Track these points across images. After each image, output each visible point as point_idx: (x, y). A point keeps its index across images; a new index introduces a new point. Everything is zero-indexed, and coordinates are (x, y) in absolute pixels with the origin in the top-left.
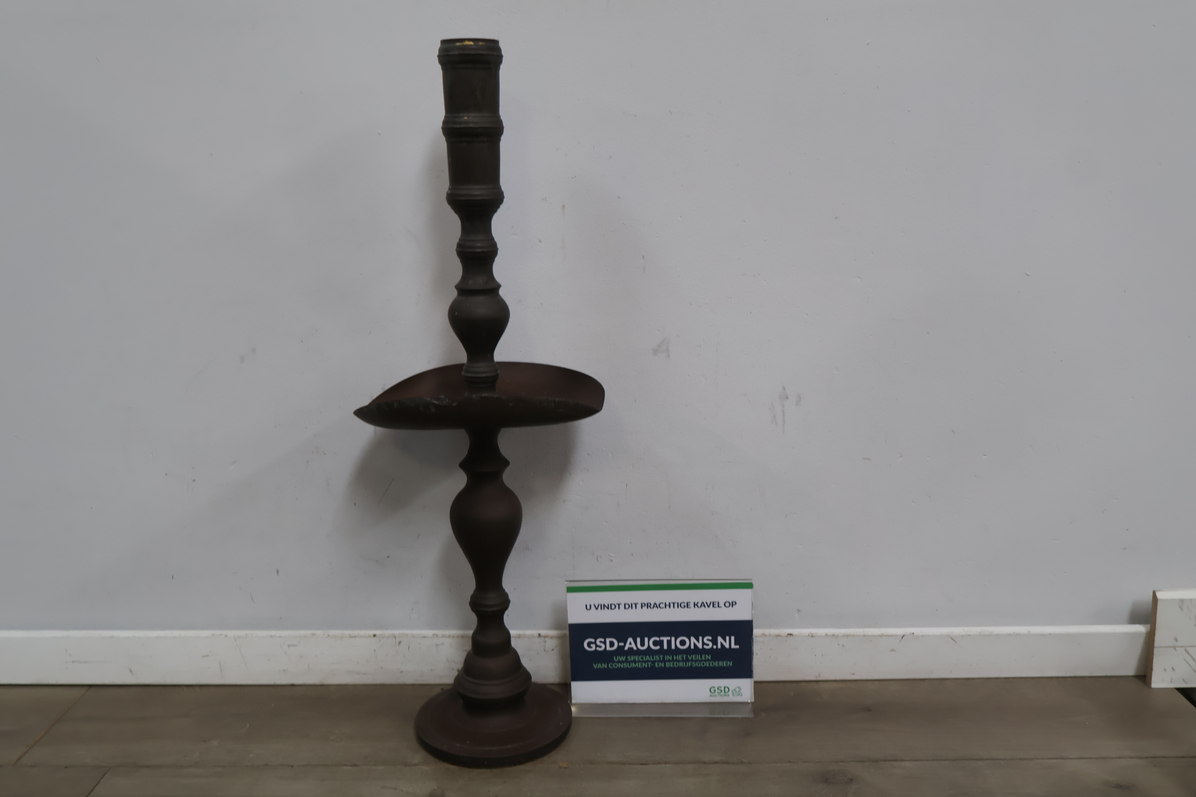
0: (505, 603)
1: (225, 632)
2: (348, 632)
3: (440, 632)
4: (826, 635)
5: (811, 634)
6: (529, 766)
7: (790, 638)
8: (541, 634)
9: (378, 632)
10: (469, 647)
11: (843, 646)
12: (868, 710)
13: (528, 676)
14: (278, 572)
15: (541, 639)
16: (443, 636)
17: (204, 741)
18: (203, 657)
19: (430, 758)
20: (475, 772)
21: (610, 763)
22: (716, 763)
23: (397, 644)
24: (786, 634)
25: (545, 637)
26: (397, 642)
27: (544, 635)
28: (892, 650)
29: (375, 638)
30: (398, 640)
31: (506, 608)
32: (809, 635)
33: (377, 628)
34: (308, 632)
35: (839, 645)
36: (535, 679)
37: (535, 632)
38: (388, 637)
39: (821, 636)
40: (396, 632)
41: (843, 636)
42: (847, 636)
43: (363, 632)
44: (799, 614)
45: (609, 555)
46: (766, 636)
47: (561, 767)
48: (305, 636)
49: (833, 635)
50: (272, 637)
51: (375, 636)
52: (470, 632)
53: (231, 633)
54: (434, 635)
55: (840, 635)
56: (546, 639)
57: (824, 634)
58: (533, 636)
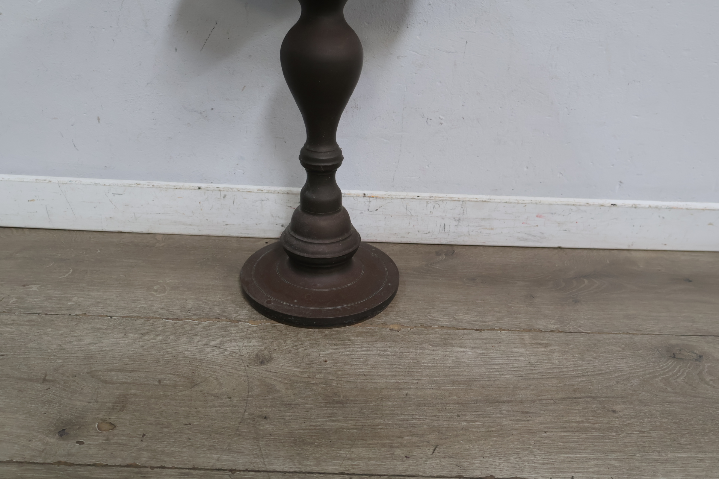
0: (338, 160)
1: (49, 178)
2: (172, 184)
3: (265, 188)
4: (650, 207)
5: (635, 205)
6: (358, 327)
7: (614, 208)
8: (366, 195)
9: (202, 185)
10: (296, 203)
11: (663, 218)
12: (689, 280)
13: (357, 236)
14: (99, 119)
15: (366, 199)
16: (268, 192)
17: (24, 286)
18: (29, 201)
19: (256, 314)
20: (303, 332)
21: (442, 327)
22: (552, 331)
23: (222, 198)
24: (610, 204)
25: (369, 197)
26: (223, 196)
27: (369, 195)
28: (710, 224)
29: (200, 191)
30: (223, 194)
31: (338, 165)
32: (632, 205)
33: (201, 181)
34: (133, 182)
35: (659, 216)
36: (364, 238)
37: (360, 192)
38: (213, 190)
39: (644, 208)
40: (221, 186)
41: (666, 208)
42: (670, 208)
43: (187, 185)
44: (620, 185)
45: (440, 117)
46: (590, 205)
47: (392, 330)
48: (129, 186)
49: (656, 207)
50: (96, 184)
51: (199, 188)
52: (299, 190)
53: (54, 179)
54: (259, 190)
55: (663, 207)
56: (371, 199)
57: (647, 206)
58: (358, 196)
